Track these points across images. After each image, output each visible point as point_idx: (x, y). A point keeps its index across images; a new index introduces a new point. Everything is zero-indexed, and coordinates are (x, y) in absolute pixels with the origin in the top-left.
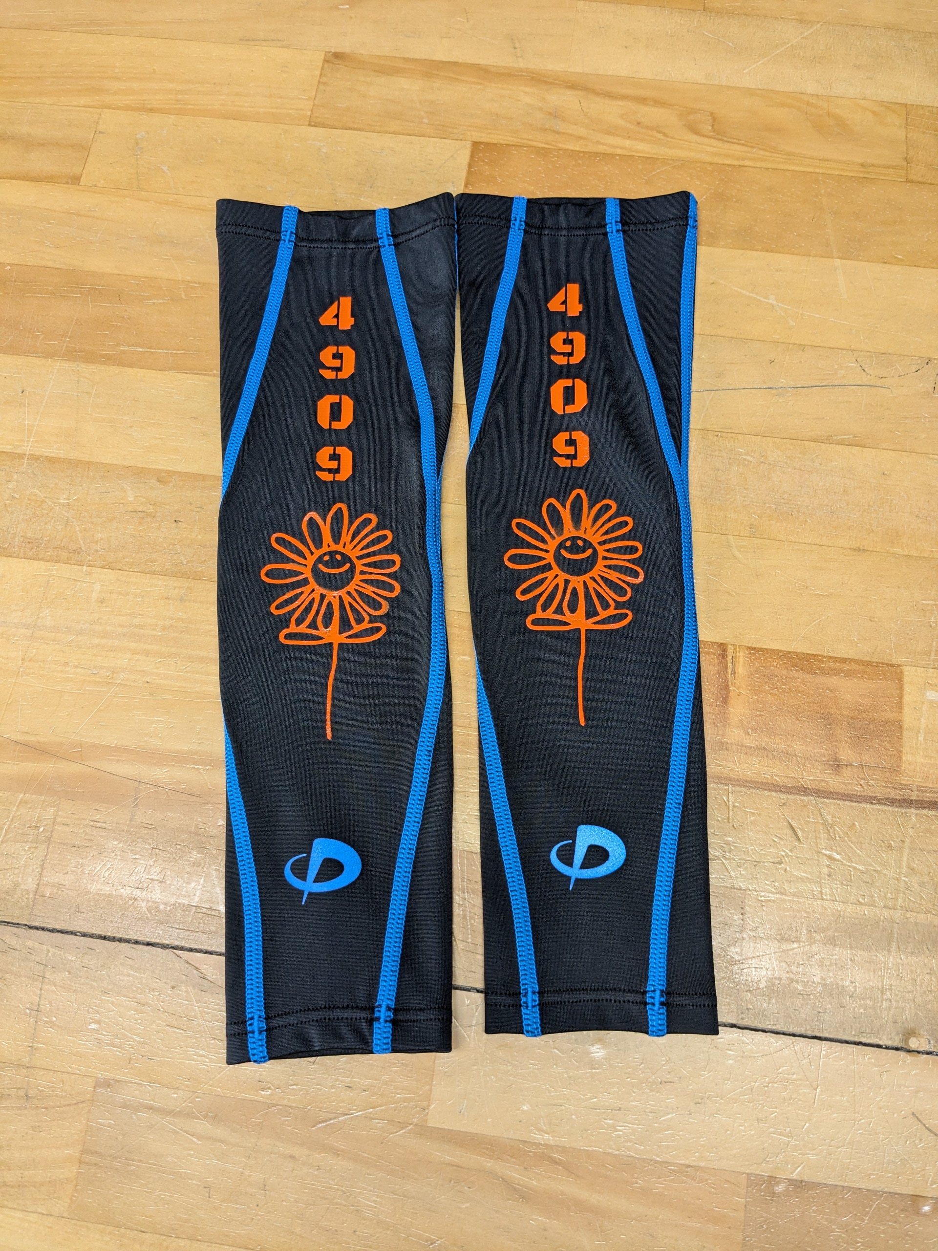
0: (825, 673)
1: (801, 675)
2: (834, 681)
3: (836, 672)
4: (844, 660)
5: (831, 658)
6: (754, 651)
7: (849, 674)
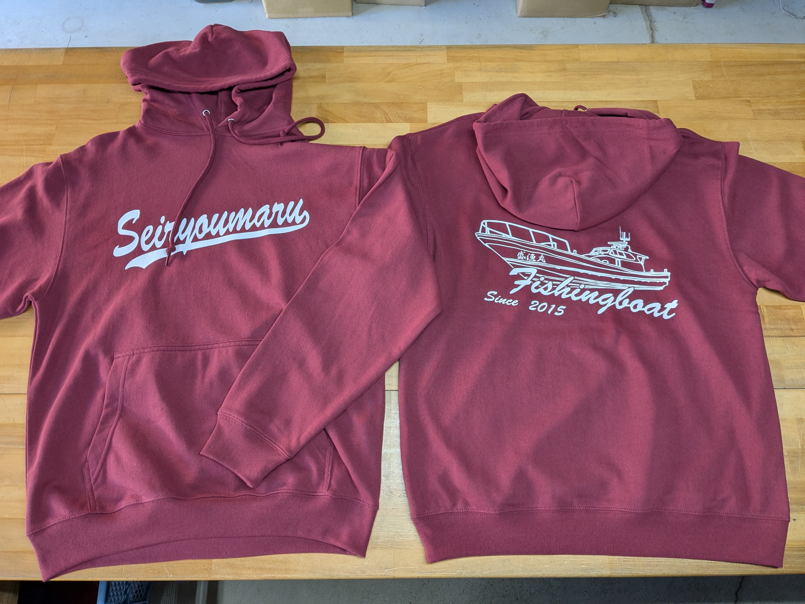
0: (784, 309)
1: (779, 310)
2: (787, 311)
3: (787, 309)
4: (787, 306)
5: (784, 306)
6: (767, 306)
7: (789, 309)
